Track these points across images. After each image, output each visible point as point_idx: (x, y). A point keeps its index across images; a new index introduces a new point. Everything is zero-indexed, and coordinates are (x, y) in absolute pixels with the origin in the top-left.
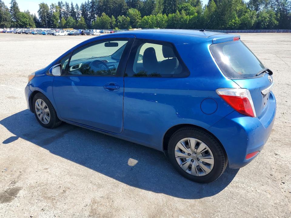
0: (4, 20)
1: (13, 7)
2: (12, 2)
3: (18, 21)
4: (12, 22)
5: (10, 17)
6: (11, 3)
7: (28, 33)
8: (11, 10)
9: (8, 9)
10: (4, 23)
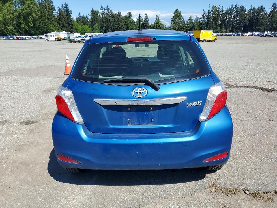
0: (260, 24)
1: (272, 11)
2: (272, 6)
3: (273, 25)
4: (267, 25)
5: (267, 21)
6: (271, 8)
7: (272, 36)
8: (270, 14)
9: (267, 14)
10: (259, 27)
